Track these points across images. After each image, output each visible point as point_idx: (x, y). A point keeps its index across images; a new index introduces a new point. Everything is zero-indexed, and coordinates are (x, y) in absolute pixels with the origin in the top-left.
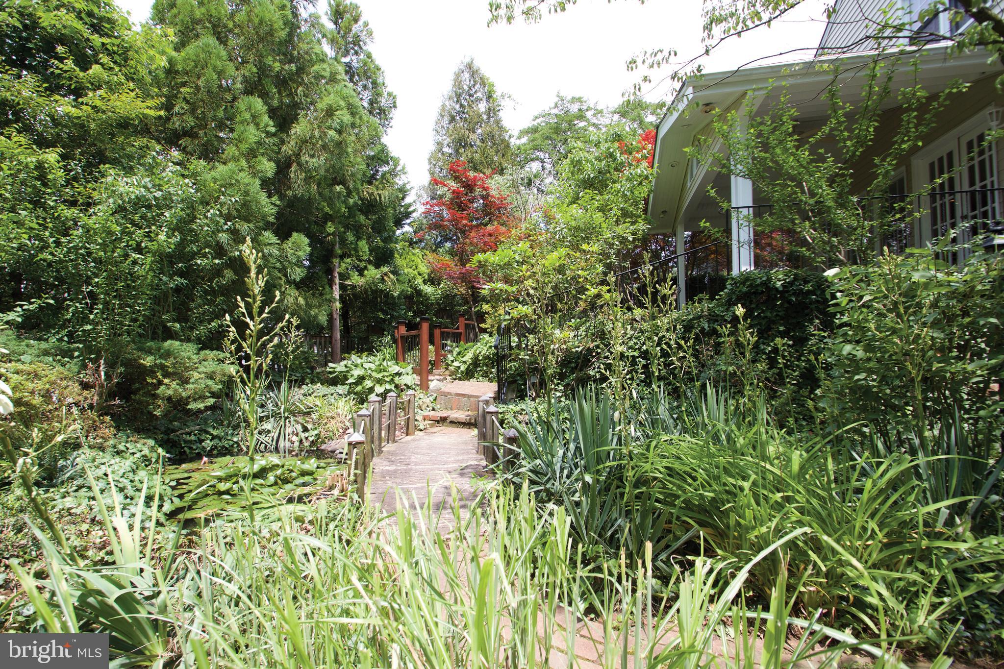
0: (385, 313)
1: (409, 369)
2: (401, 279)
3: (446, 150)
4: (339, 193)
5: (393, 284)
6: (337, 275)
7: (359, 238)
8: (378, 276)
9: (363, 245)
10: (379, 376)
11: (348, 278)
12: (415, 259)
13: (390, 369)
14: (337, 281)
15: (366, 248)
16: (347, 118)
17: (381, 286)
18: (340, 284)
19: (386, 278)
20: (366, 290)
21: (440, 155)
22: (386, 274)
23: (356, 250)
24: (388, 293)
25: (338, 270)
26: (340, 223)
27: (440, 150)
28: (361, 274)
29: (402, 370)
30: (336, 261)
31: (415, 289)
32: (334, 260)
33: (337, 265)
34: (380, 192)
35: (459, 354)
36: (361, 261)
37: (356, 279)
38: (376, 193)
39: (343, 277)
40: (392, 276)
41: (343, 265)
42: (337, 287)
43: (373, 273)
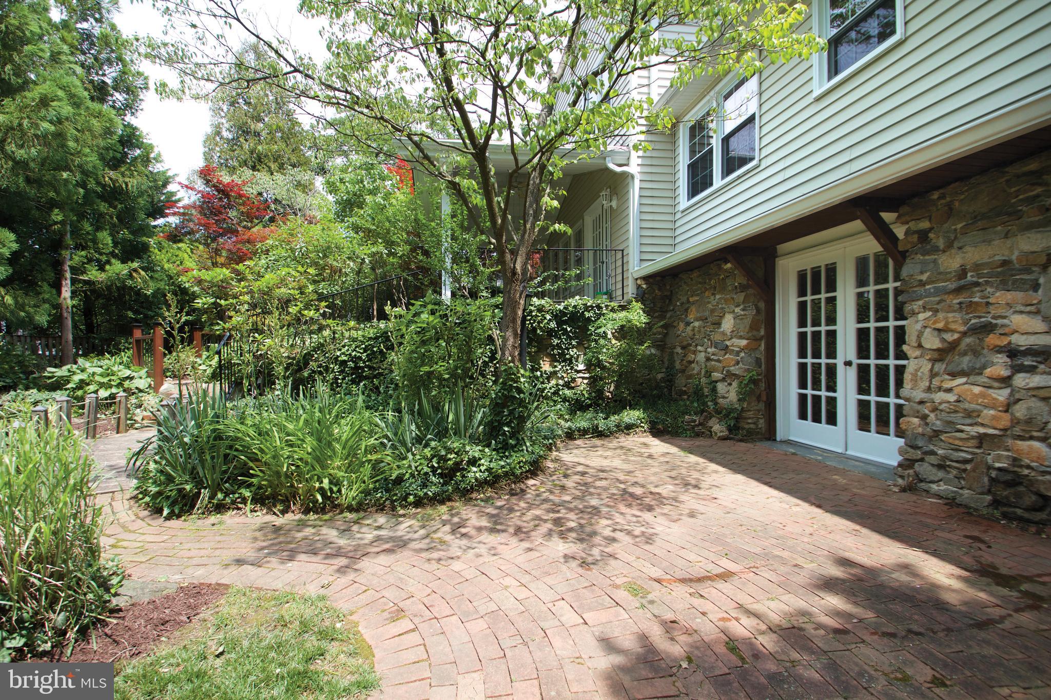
0: (136, 312)
1: (143, 372)
2: (156, 276)
3: (225, 134)
4: (66, 180)
5: (145, 282)
6: (67, 268)
7: (98, 229)
8: (125, 272)
9: (105, 238)
10: (105, 380)
11: (84, 273)
12: (180, 254)
13: (120, 374)
14: (68, 275)
15: (109, 240)
16: (67, 110)
17: (129, 282)
18: (72, 279)
19: (134, 274)
20: (109, 288)
21: (218, 139)
22: (135, 270)
23: (95, 241)
24: (139, 290)
25: (69, 263)
26: (72, 210)
27: (218, 133)
28: (102, 268)
29: (134, 374)
30: (66, 253)
31: (179, 286)
32: (63, 252)
33: (68, 257)
34: (127, 180)
35: (208, 357)
36: (101, 254)
37: (93, 274)
38: (121, 180)
39: (74, 270)
40: (143, 273)
41: (76, 258)
42: (69, 282)
43: (118, 268)
